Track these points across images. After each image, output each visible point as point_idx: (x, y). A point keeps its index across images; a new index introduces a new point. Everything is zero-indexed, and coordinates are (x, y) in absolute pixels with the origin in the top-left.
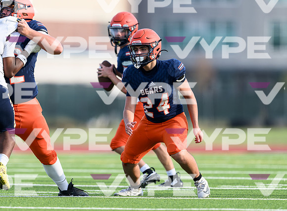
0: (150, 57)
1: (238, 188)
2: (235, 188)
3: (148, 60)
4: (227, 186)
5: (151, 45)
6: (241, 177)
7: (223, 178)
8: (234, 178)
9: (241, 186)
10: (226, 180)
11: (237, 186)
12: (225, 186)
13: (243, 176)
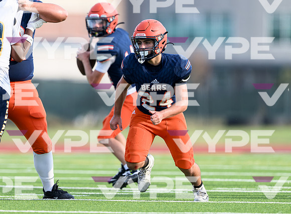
0: (155, 51)
1: (234, 191)
2: (231, 191)
3: (152, 54)
4: (223, 188)
5: (156, 38)
6: (238, 178)
7: (219, 180)
8: (230, 180)
9: (238, 189)
10: (221, 182)
11: (233, 189)
12: (221, 188)
13: (240, 178)
